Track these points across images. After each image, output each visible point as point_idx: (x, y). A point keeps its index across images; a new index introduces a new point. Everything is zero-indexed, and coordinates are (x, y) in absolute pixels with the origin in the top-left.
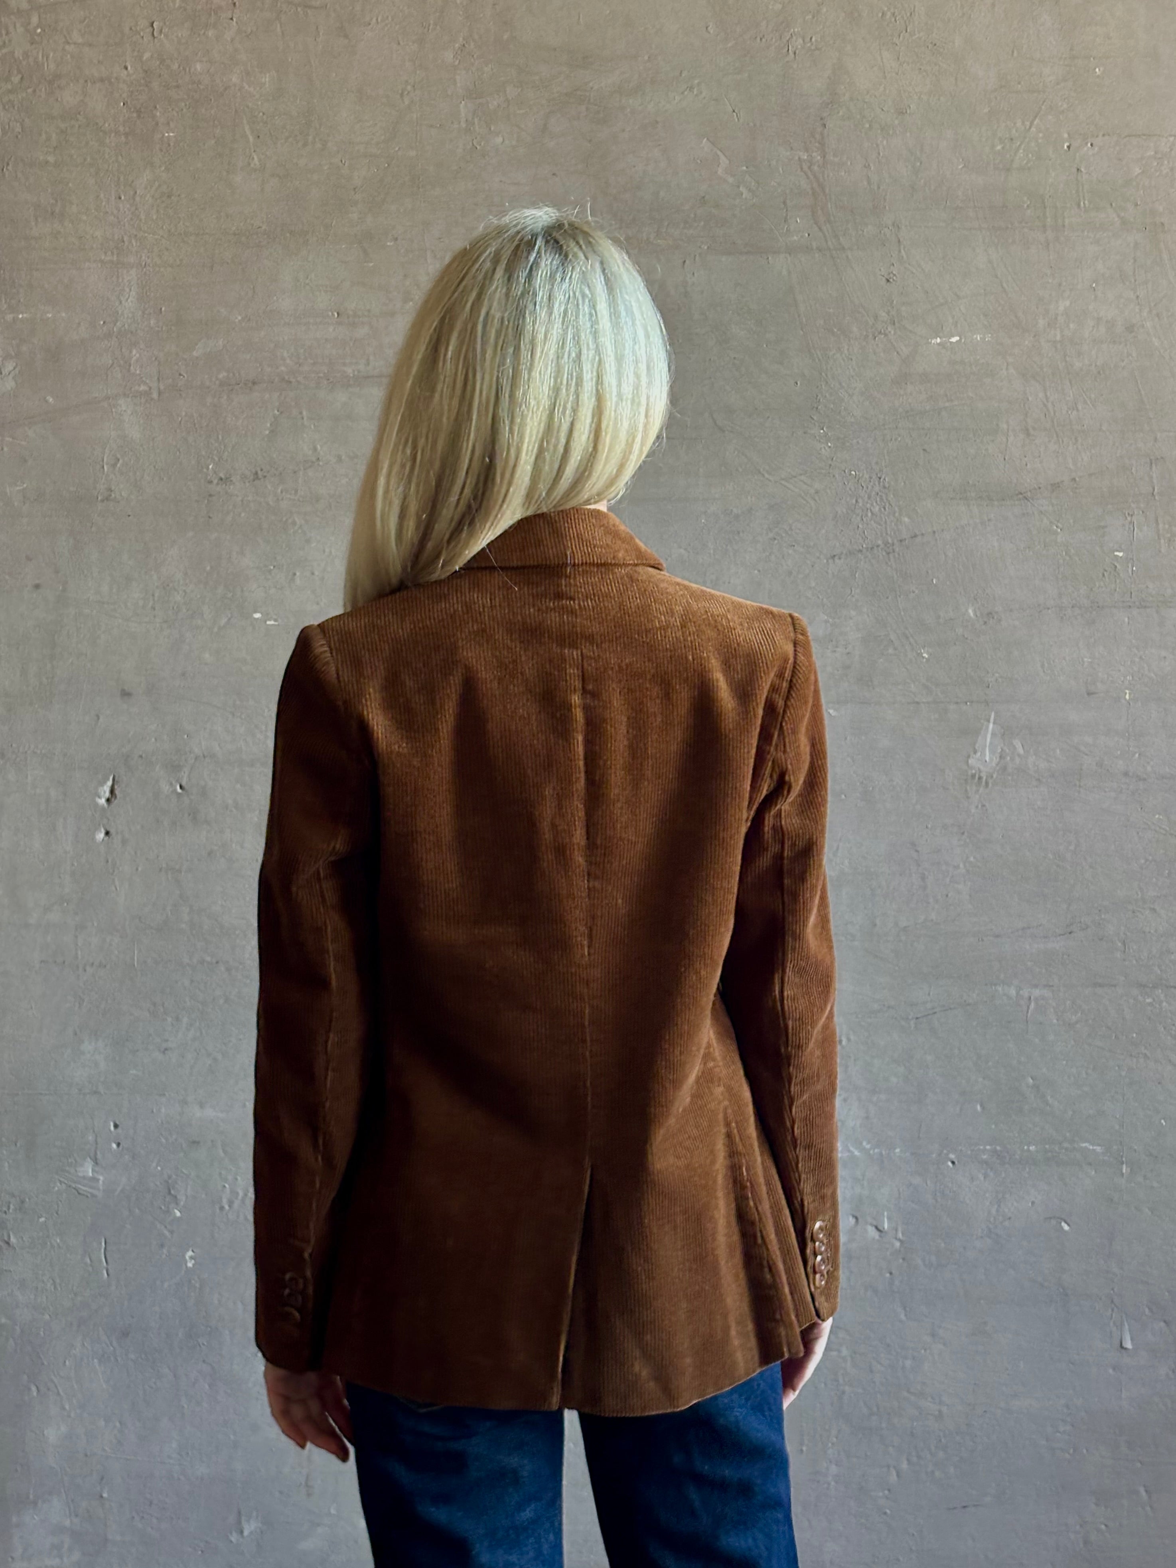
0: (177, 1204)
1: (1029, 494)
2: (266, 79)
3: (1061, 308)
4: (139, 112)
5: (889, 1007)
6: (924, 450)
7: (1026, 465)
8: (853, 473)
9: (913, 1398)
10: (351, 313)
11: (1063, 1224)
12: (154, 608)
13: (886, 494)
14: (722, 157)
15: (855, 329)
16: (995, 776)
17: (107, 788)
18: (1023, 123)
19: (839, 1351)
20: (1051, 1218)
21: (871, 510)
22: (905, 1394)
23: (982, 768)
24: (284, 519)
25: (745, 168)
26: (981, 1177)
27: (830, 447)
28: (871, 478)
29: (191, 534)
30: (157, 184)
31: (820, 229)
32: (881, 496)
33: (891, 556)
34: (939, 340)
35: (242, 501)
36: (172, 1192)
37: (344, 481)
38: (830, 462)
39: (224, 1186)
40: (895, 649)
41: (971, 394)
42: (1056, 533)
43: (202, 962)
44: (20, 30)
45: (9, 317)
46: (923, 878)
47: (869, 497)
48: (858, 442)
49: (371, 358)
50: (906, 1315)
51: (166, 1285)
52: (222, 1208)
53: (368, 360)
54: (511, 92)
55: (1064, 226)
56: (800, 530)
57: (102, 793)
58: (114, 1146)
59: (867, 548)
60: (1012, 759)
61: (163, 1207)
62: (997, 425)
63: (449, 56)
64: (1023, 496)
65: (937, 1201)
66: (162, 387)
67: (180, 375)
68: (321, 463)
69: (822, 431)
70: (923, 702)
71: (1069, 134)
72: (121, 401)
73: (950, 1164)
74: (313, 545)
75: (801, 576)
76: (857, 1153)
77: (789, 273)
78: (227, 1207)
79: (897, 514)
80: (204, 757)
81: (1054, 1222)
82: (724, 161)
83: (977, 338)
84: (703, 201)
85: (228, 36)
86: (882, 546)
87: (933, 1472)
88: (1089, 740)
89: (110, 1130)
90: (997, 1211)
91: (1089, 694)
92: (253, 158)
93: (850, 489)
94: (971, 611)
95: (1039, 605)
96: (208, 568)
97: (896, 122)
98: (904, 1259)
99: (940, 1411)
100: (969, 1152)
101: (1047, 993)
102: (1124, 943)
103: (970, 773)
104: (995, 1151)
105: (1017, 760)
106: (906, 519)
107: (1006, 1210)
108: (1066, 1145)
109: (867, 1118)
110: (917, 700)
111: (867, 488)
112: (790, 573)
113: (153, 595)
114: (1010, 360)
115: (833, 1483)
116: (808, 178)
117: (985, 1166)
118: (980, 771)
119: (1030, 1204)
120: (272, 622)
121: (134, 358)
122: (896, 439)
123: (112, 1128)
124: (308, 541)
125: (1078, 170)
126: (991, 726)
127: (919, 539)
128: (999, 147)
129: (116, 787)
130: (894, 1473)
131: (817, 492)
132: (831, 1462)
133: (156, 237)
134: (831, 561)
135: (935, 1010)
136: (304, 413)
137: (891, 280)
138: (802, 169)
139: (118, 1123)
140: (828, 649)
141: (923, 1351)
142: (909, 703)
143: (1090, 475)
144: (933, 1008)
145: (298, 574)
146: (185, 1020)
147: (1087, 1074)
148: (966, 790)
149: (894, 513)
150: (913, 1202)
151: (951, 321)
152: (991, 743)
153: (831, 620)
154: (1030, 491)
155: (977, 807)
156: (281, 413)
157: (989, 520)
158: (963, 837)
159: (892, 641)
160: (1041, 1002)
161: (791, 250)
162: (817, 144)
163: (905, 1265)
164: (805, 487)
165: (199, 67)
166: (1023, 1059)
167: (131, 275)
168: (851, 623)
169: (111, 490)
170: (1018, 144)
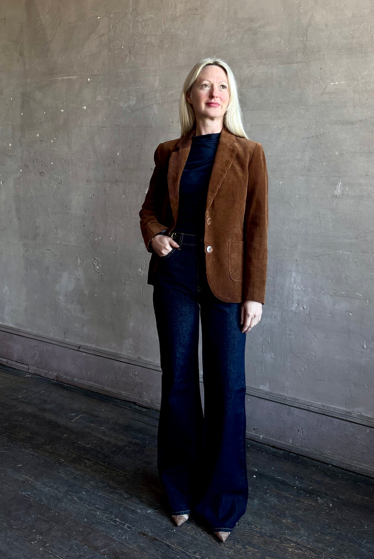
1: (354, 123)
2: (186, 32)
3: (365, 74)
4: (161, 41)
5: (310, 253)
6: (328, 112)
7: (354, 115)
8: (309, 118)
9: (309, 351)
11: (350, 313)
14: (282, 41)
15: (312, 81)
16: (340, 196)
18: (358, 26)
19: (292, 336)
21: (313, 127)
22: (307, 350)
23: (337, 194)
25: (288, 43)
26: (330, 299)
27: (304, 111)
28: (314, 119)
29: (165, 134)
30: (164, 57)
31: (305, 57)
32: (316, 124)
33: (318, 139)
34: (333, 83)
38: (304, 115)
40: (317, 162)
41: (340, 97)
42: (360, 133)
44: (140, 26)
45: (135, 88)
46: (320, 221)
47: (313, 124)
48: (311, 110)
50: (309, 330)
54: (236, 30)
55: (367, 52)
56: (295, 132)
58: (145, 266)
59: (312, 137)
60: (345, 192)
62: (347, 105)
63: (223, 23)
64: (352, 123)
65: (318, 303)
66: (162, 102)
67: (166, 99)
69: (302, 107)
71: (370, 27)
72: (154, 105)
73: (322, 294)
75: (295, 144)
76: (299, 288)
77: (297, 68)
79: (320, 128)
81: (348, 312)
82: (283, 42)
83: (342, 82)
84: (277, 52)
85: (179, 23)
86: (316, 136)
87: (313, 370)
88: (365, 187)
90: (333, 308)
91: (366, 176)
92: (182, 50)
93: (308, 122)
94: (337, 153)
95: (355, 152)
97: (325, 28)
99: (315, 355)
100: (327, 292)
101: (350, 253)
102: (371, 242)
103: (334, 195)
104: (334, 292)
105: (347, 192)
106: (322, 129)
107: (336, 308)
108: (352, 293)
109: (302, 280)
110: (322, 176)
111: (313, 121)
114: (351, 88)
115: (288, 368)
116: (302, 44)
117: (331, 296)
118: (337, 195)
119: (342, 307)
121: (157, 96)
122: (321, 109)
123: (145, 262)
125: (372, 36)
126: (340, 183)
127: (325, 134)
128: (351, 32)
130: (303, 368)
131: (300, 123)
132: (288, 362)
133: (163, 69)
134: (303, 140)
137: (322, 69)
138: (301, 42)
140: (300, 162)
141: (312, 340)
142: (320, 176)
143: (370, 118)
144: (320, 254)
147: (359, 275)
148: (333, 199)
150: (312, 302)
151: (336, 78)
152: (340, 187)
153: (302, 155)
155: (335, 204)
157: (343, 129)
158: (331, 211)
159: (316, 160)
160: (348, 256)
161: (297, 63)
162: (305, 36)
163: (309, 317)
164: (297, 121)
165: (173, 30)
166: (343, 270)
167: (158, 77)
168: (307, 155)
169: (151, 125)
170: (356, 31)
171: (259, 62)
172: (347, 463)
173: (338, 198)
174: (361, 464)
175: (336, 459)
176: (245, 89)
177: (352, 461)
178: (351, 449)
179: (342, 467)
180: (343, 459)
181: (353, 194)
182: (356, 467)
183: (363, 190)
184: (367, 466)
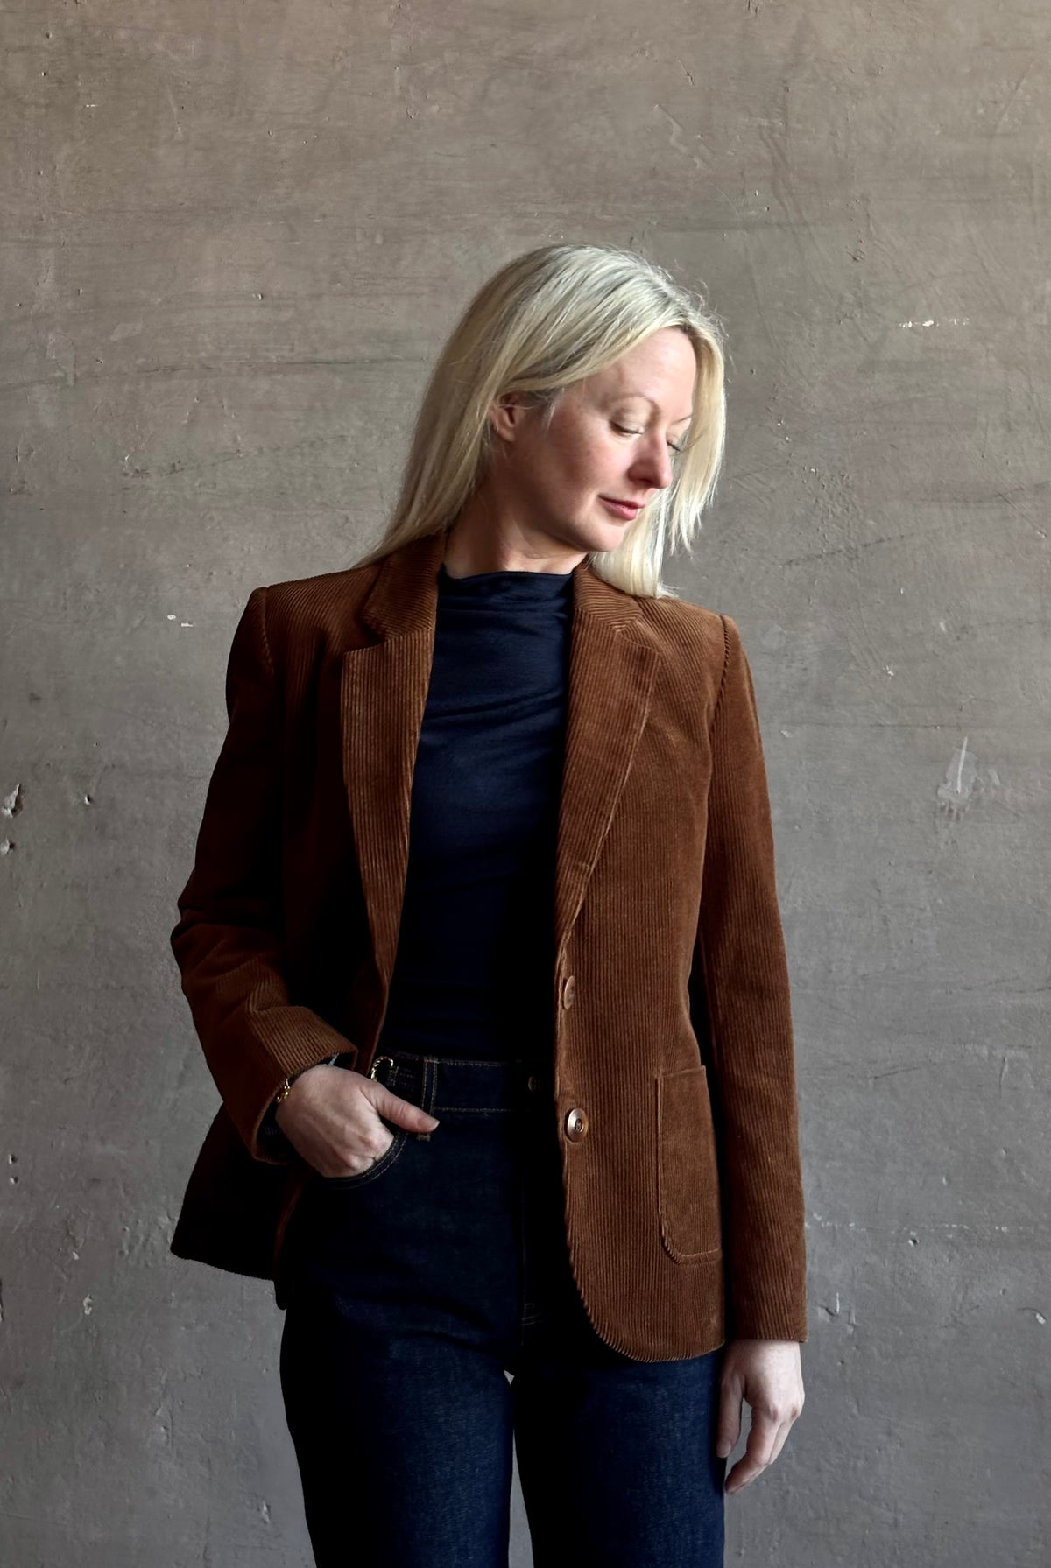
0: (76, 1246)
1: (1010, 496)
2: (192, 46)
4: (60, 82)
5: (845, 1064)
6: (892, 446)
7: (1007, 463)
8: (813, 470)
9: (864, 1502)
10: (275, 295)
11: (1038, 1316)
12: (65, 608)
13: (850, 494)
14: (674, 124)
15: (817, 311)
16: (967, 809)
17: (12, 798)
18: (1009, 84)
20: (1024, 1309)
21: (832, 512)
22: (857, 1498)
23: (953, 800)
24: (202, 515)
25: (699, 136)
26: (946, 1259)
27: (787, 442)
28: (833, 476)
29: (104, 529)
30: (77, 158)
31: (782, 204)
32: (844, 497)
33: (854, 563)
34: (910, 325)
35: (159, 495)
36: (71, 1233)
37: (265, 475)
38: (788, 458)
39: (125, 1230)
40: (857, 665)
41: (945, 384)
42: (1040, 540)
43: (107, 987)
46: (885, 921)
47: (831, 498)
48: (819, 437)
49: (296, 343)
50: (859, 1410)
51: (62, 1333)
52: (122, 1253)
53: (293, 344)
54: (449, 56)
56: (753, 532)
57: (8, 803)
58: (12, 1180)
59: (827, 554)
60: (987, 791)
61: (61, 1249)
62: (975, 419)
63: (383, 19)
64: (1002, 497)
65: (895, 1284)
66: (78, 374)
67: (98, 360)
68: (241, 455)
69: (779, 424)
70: (889, 725)
72: (37, 388)
73: (911, 1242)
74: (232, 542)
75: (753, 583)
77: (746, 250)
78: (127, 1252)
79: (861, 517)
80: (113, 766)
81: (1027, 1314)
82: (676, 128)
83: (953, 322)
84: (653, 173)
86: (844, 551)
89: (8, 1163)
90: (964, 1298)
92: (177, 131)
93: (810, 488)
94: (942, 625)
95: (1020, 619)
96: (122, 566)
97: (867, 84)
98: (857, 1347)
99: (896, 1520)
100: (933, 1230)
101: (1023, 1055)
103: (939, 804)
104: (961, 1231)
105: (993, 792)
106: (871, 522)
107: (974, 1298)
109: (819, 1186)
110: (880, 722)
111: (829, 487)
112: (742, 580)
113: (65, 594)
114: (991, 346)
116: (768, 147)
117: (950, 1247)
118: (950, 803)
119: (1001, 1292)
120: (187, 625)
121: (51, 343)
122: (861, 434)
123: (10, 1162)
124: (226, 539)
126: (964, 753)
127: (885, 544)
128: (981, 111)
129: (22, 797)
131: (773, 491)
133: (75, 214)
134: (787, 567)
135: (896, 1070)
136: (225, 402)
137: (858, 259)
138: (762, 137)
139: (16, 1156)
140: (781, 663)
141: (877, 1451)
142: (871, 726)
144: (894, 1067)
145: (215, 573)
146: (88, 1049)
148: (934, 823)
149: (858, 514)
150: (867, 1282)
151: (924, 303)
152: (963, 772)
153: (786, 632)
154: (1011, 492)
155: (947, 843)
156: (201, 401)
157: (965, 524)
158: (931, 876)
159: (854, 657)
160: (1016, 1065)
161: (748, 226)
162: (779, 110)
163: (858, 1353)
164: (761, 486)
165: (122, 34)
166: (995, 1128)
167: (49, 255)
168: (809, 636)
169: (24, 482)
170: (1003, 106)
171: (566, 212)
173: (958, 817)
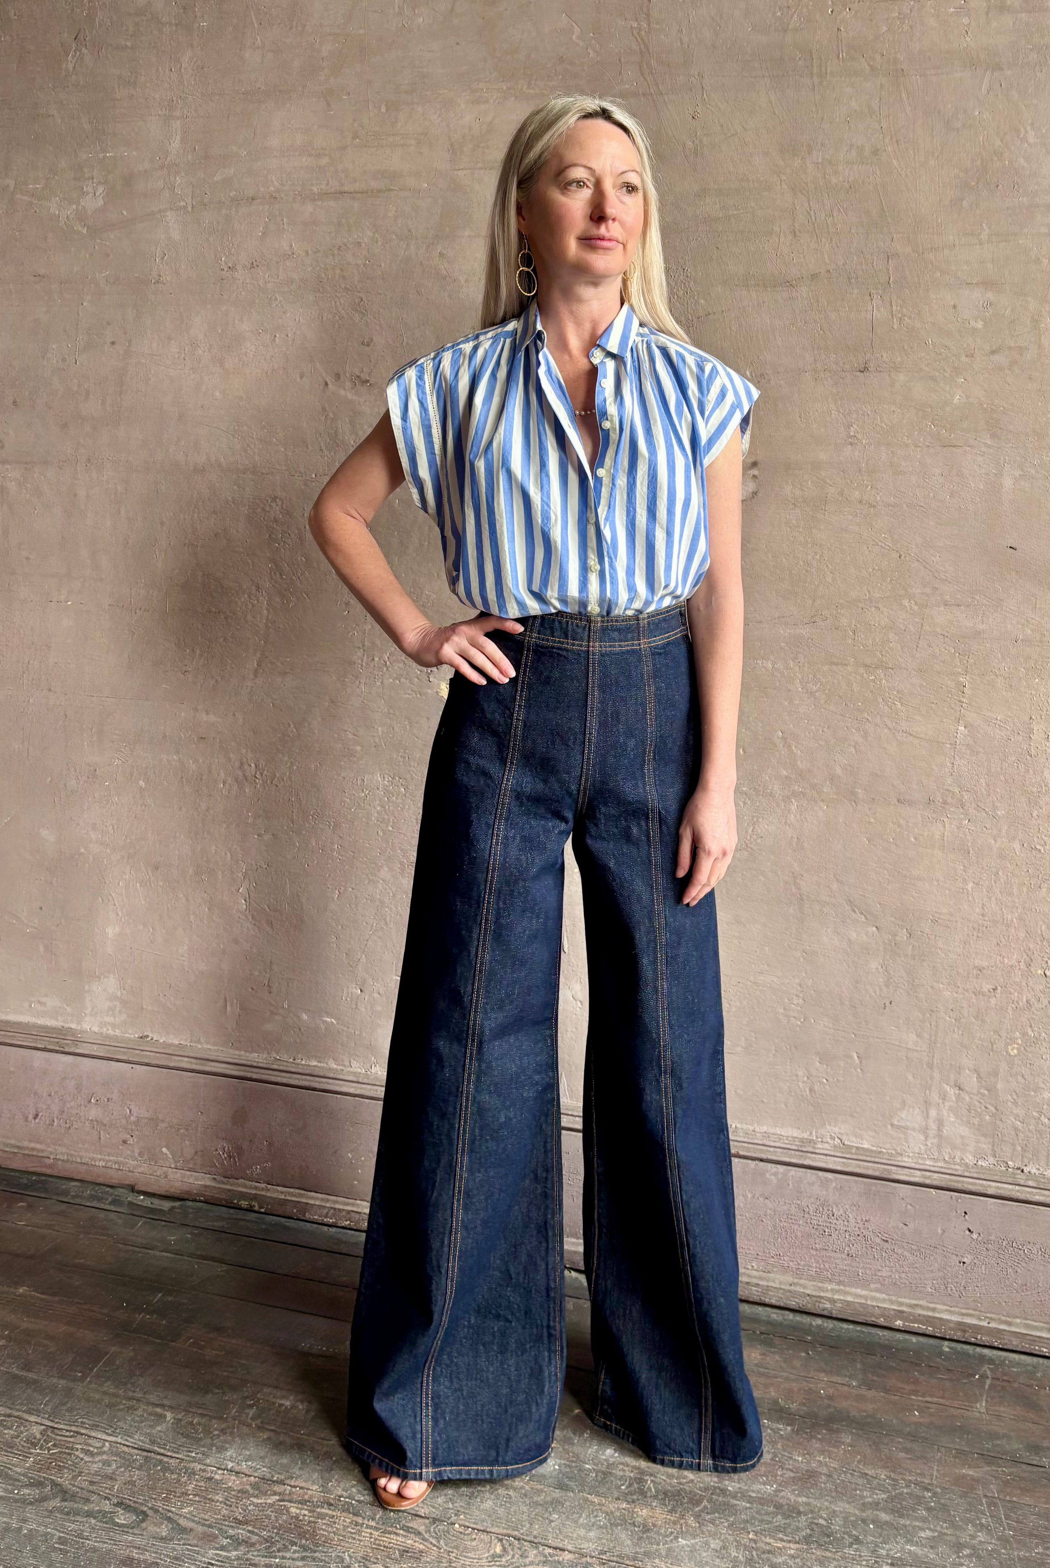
172: (808, 1292)
174: (847, 1289)
175: (773, 1285)
176: (465, 172)
177: (820, 1285)
178: (817, 1250)
179: (792, 1307)
180: (796, 1280)
181: (798, 492)
182: (832, 1301)
183: (825, 482)
184: (864, 1293)
